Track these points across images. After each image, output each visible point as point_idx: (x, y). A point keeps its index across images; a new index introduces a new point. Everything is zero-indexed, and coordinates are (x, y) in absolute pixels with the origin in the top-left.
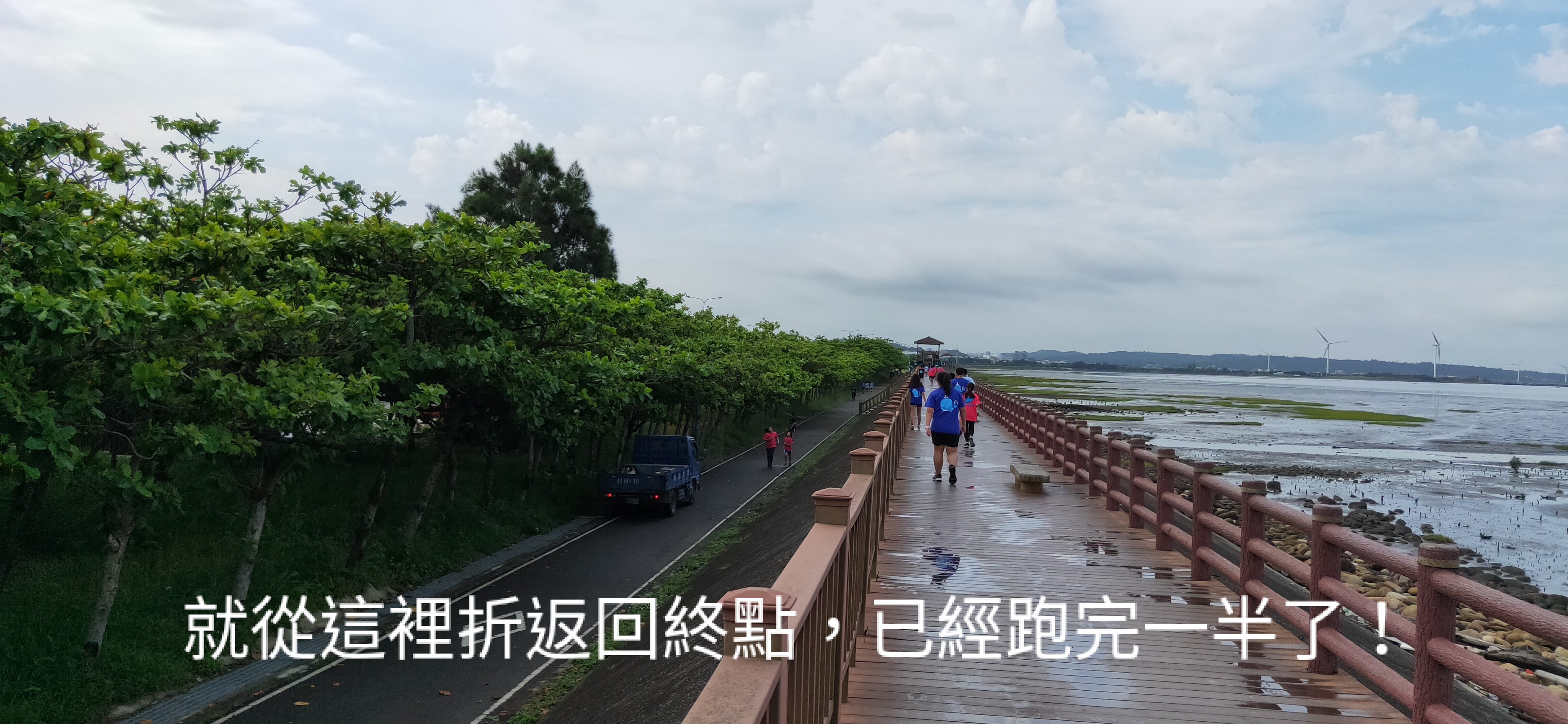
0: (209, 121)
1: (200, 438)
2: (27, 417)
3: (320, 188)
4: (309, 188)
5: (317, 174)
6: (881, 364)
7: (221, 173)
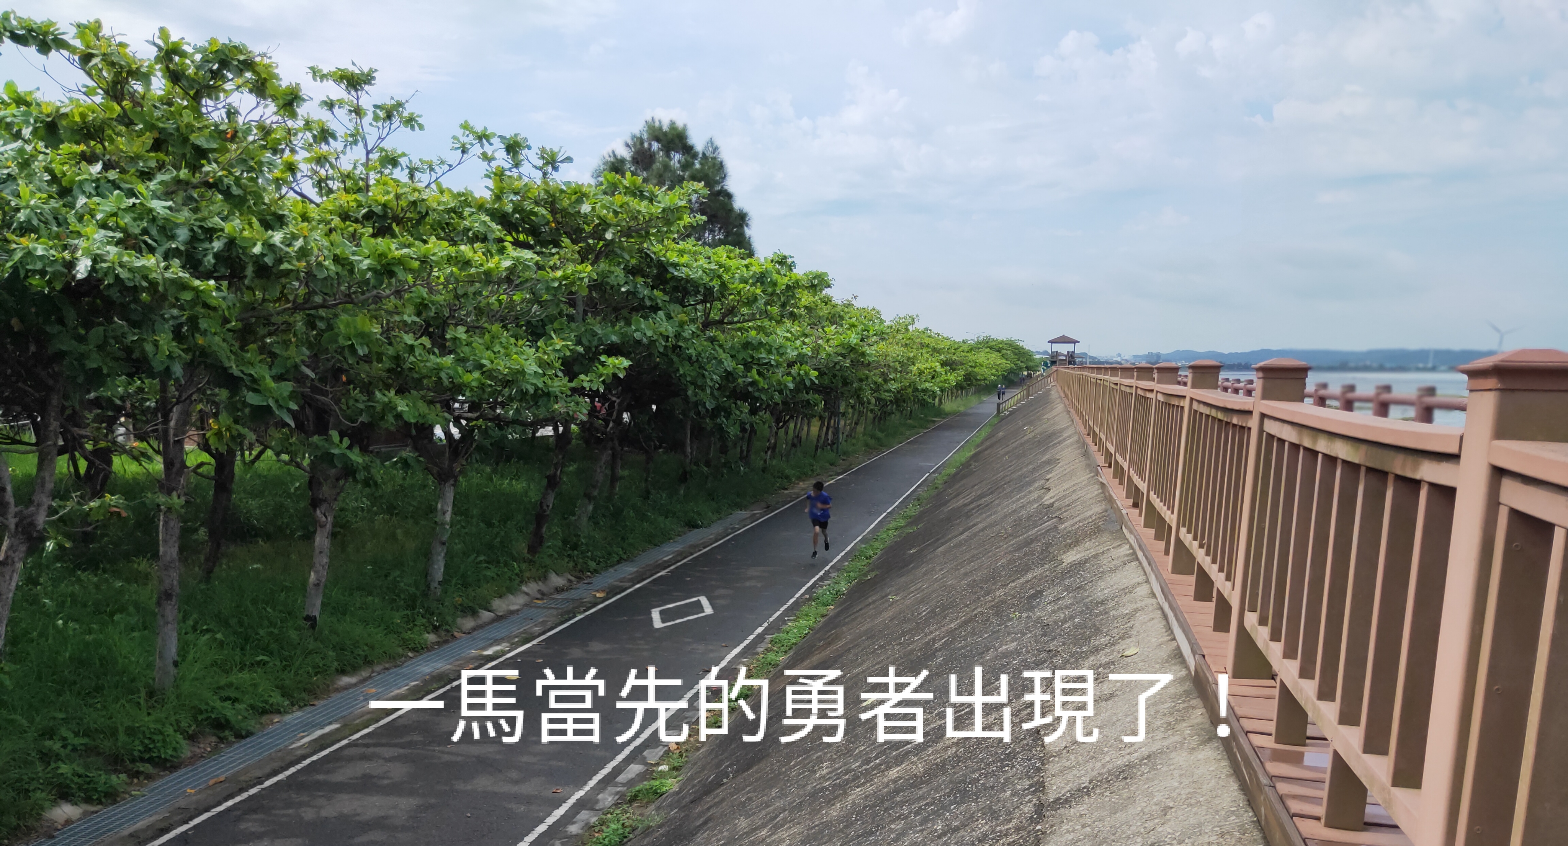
0: (366, 70)
1: (402, 406)
2: (242, 372)
3: (482, 146)
4: (472, 145)
5: (479, 129)
6: (1013, 365)
7: (381, 131)
